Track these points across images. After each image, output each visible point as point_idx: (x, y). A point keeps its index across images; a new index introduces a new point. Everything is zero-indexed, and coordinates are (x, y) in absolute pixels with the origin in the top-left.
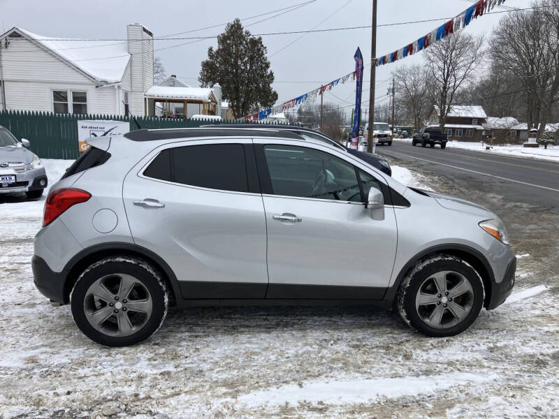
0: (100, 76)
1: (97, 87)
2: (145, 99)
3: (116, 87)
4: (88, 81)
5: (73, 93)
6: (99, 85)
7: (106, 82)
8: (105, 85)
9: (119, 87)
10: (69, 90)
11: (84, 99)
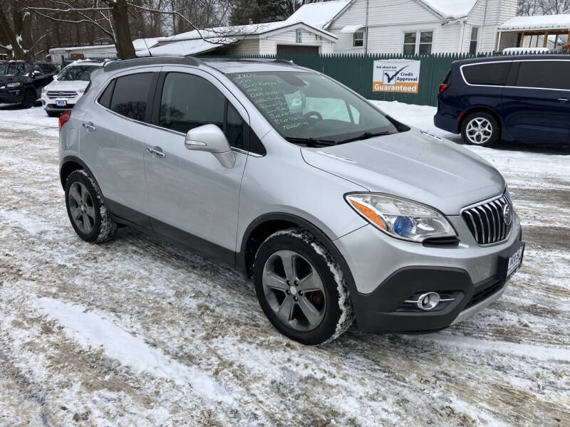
0: (447, 12)
1: (443, 25)
2: (498, 33)
3: (462, 23)
4: (436, 19)
5: (422, 33)
6: (446, 22)
7: (452, 18)
8: (451, 22)
9: (465, 22)
10: (418, 30)
11: (430, 39)
